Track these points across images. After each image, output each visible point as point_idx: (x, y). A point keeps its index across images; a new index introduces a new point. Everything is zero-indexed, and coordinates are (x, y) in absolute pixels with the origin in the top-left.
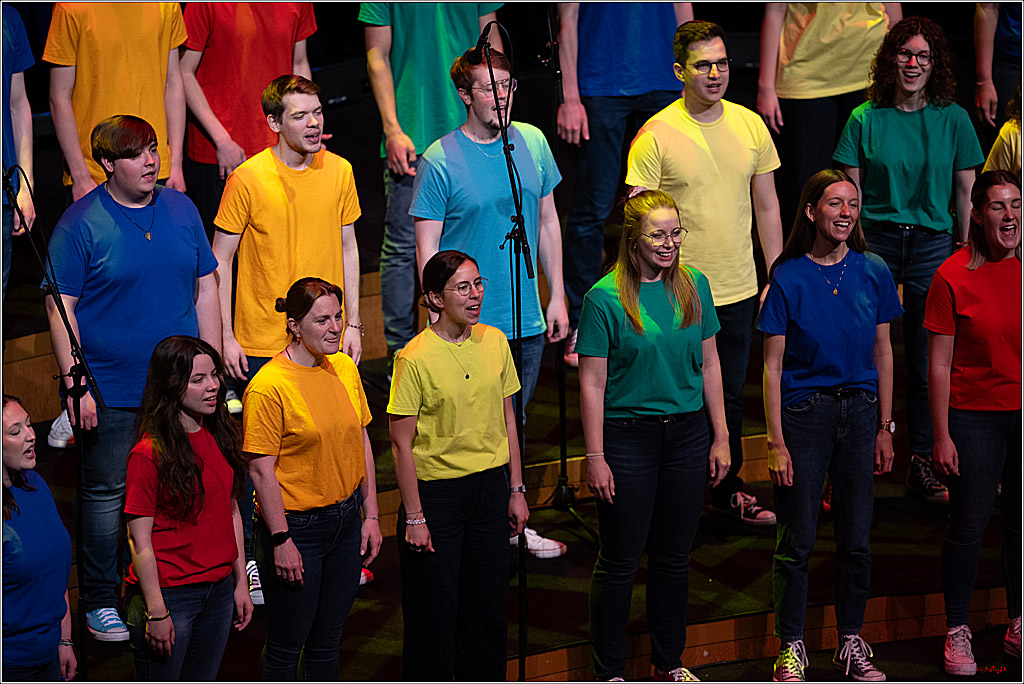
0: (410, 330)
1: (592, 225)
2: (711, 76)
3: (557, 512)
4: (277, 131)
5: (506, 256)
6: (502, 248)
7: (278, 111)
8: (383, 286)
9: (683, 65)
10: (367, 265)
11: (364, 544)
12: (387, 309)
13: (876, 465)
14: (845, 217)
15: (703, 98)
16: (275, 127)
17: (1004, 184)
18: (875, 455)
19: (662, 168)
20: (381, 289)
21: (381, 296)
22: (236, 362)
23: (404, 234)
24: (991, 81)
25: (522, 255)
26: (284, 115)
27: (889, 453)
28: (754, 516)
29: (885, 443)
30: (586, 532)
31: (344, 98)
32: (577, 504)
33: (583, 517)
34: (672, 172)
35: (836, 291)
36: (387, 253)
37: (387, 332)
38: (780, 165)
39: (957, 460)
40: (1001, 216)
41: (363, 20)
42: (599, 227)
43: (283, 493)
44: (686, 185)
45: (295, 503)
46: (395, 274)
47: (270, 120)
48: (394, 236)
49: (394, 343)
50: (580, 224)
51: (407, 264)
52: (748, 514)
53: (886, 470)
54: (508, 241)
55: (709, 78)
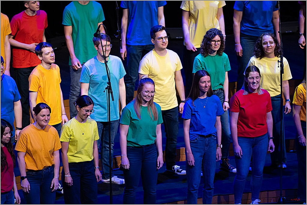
2: (163, 41)
4: (41, 59)
6: (104, 92)
7: (41, 54)
9: (154, 39)
11: (52, 185)
12: (71, 111)
13: (216, 158)
17: (254, 72)
18: (216, 155)
19: (149, 69)
23: (76, 89)
24: (240, 44)
25: (110, 94)
26: (43, 54)
27: (220, 155)
28: (180, 172)
29: (219, 151)
31: (56, 48)
35: (204, 107)
36: (71, 95)
38: (182, 68)
41: (63, 24)
42: (133, 84)
46: (73, 101)
47: (39, 56)
50: (127, 83)
51: (77, 98)
52: (178, 171)
53: (219, 160)
54: (106, 90)
55: (163, 42)
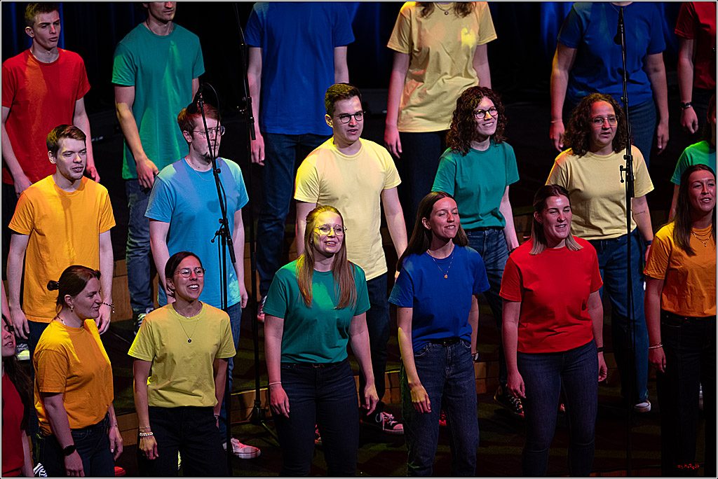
0: (149, 300)
1: (274, 223)
2: (351, 124)
3: (254, 426)
4: (54, 163)
5: (215, 247)
6: (213, 241)
7: (55, 149)
8: (128, 271)
9: (332, 116)
10: (118, 255)
11: (113, 444)
12: (132, 285)
14: (451, 222)
15: (346, 139)
16: (52, 160)
17: (558, 196)
19: (320, 188)
20: (127, 273)
21: (127, 277)
22: (20, 326)
23: (143, 233)
24: (561, 120)
25: (227, 246)
26: (59, 152)
28: (391, 427)
30: (274, 440)
31: (101, 138)
32: (267, 420)
33: (272, 429)
34: (327, 191)
35: (446, 276)
36: (130, 247)
37: (132, 302)
38: (401, 182)
39: (523, 387)
40: (556, 218)
41: (116, 82)
43: (69, 417)
44: (337, 199)
45: (78, 423)
46: (137, 262)
47: (50, 154)
48: (135, 235)
49: (138, 310)
50: (265, 222)
51: (146, 254)
52: (388, 426)
55: (349, 125)
